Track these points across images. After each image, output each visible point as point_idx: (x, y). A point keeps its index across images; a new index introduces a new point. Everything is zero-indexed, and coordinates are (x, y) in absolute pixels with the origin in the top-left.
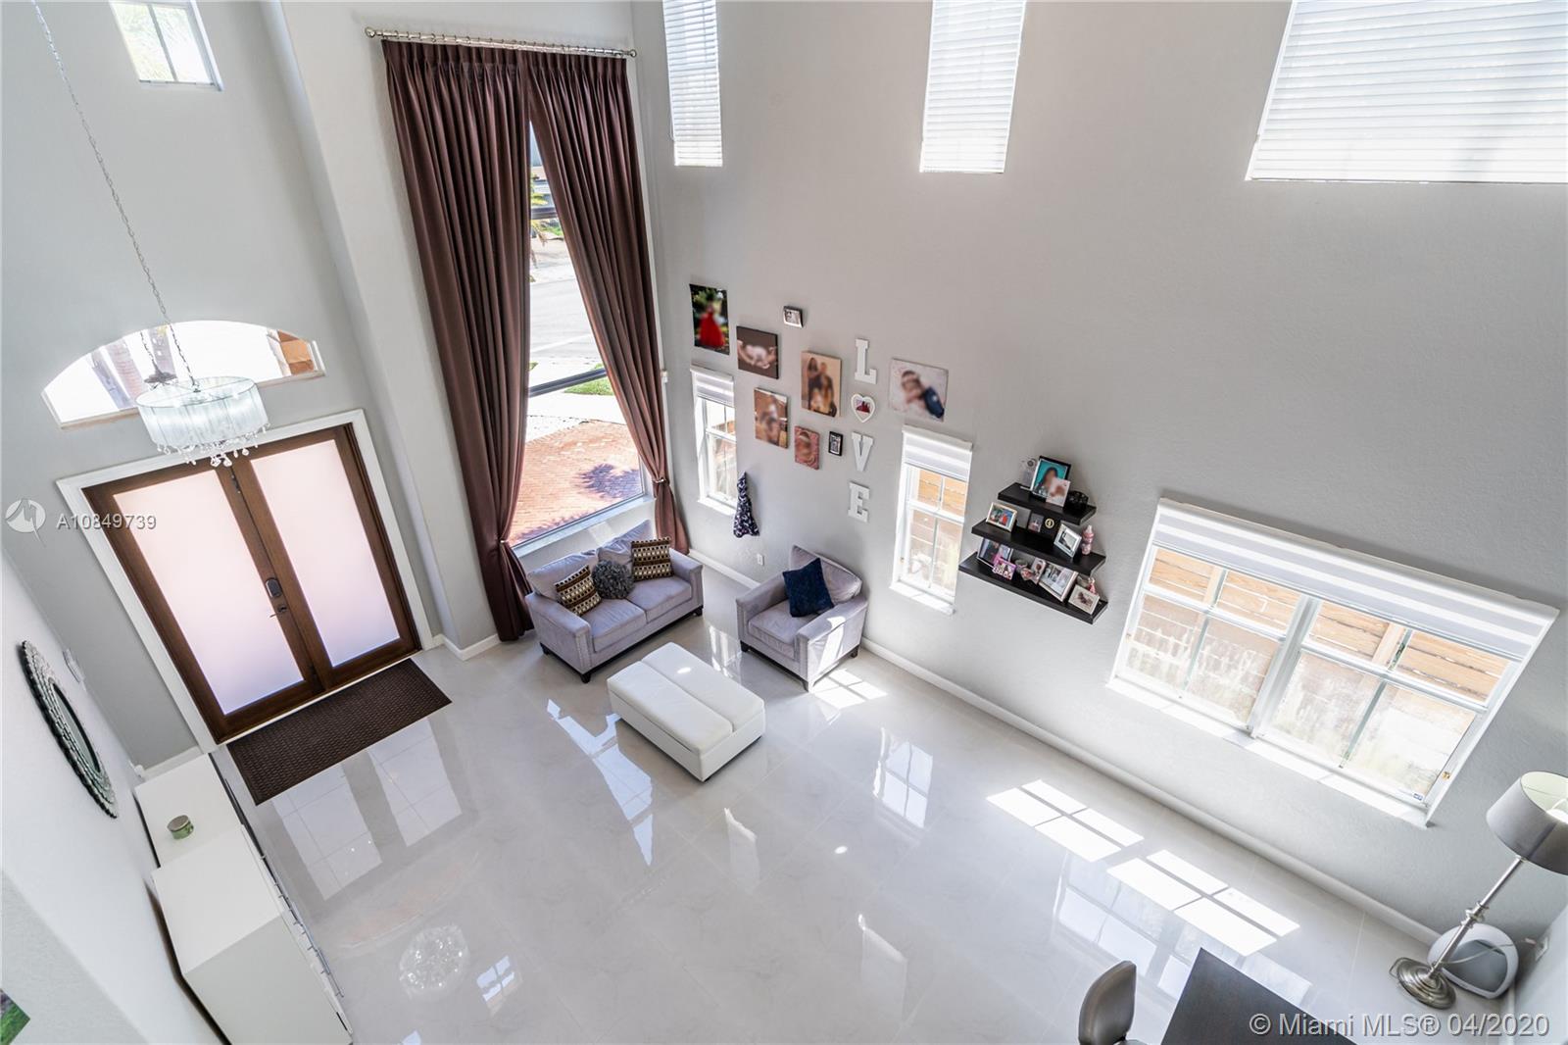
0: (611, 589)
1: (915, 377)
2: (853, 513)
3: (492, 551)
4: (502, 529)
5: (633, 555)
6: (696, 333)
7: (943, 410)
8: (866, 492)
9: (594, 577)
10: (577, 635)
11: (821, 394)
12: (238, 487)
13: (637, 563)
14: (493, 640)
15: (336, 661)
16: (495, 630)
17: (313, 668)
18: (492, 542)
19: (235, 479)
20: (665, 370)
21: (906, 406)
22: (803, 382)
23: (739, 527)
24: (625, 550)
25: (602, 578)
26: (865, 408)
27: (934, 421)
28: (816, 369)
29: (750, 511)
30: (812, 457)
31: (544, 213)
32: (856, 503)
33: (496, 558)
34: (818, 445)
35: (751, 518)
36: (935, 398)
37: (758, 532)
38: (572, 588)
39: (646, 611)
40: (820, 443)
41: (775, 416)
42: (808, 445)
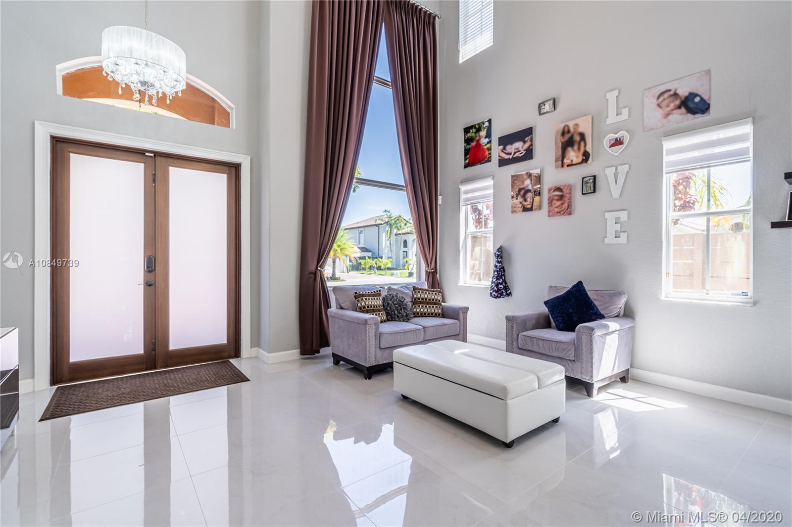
0: (396, 312)
1: (672, 92)
2: (610, 239)
3: (311, 273)
4: (321, 256)
5: (413, 296)
6: (466, 159)
7: (709, 105)
8: (623, 215)
9: (384, 300)
10: (369, 323)
11: (573, 150)
12: (154, 181)
13: (416, 302)
14: (295, 353)
15: (173, 346)
16: (299, 346)
17: (154, 344)
18: (312, 267)
19: (155, 174)
20: (440, 195)
21: (665, 121)
22: (557, 148)
23: (495, 288)
24: (409, 292)
25: (390, 302)
26: (618, 142)
27: (700, 118)
28: (569, 132)
29: (504, 275)
30: (566, 205)
31: (383, 82)
32: (612, 228)
33: (312, 280)
34: (570, 193)
35: (505, 281)
36: (697, 99)
37: (510, 293)
38: (367, 298)
39: (424, 328)
40: (573, 192)
41: (530, 187)
42: (561, 197)
